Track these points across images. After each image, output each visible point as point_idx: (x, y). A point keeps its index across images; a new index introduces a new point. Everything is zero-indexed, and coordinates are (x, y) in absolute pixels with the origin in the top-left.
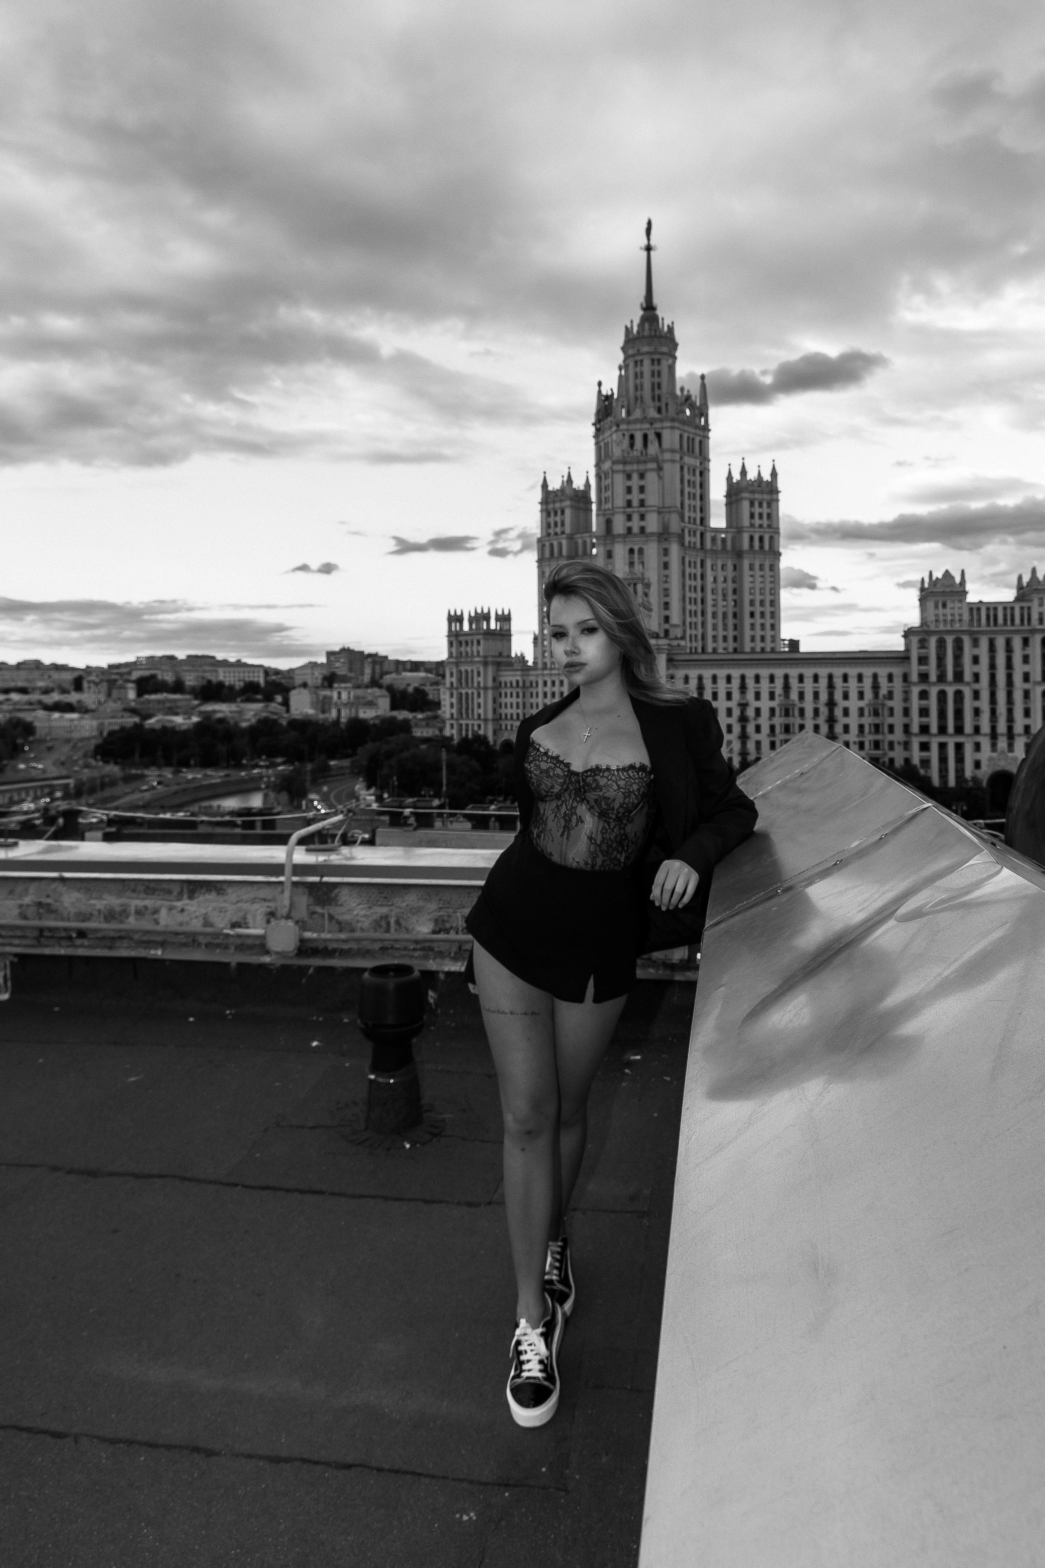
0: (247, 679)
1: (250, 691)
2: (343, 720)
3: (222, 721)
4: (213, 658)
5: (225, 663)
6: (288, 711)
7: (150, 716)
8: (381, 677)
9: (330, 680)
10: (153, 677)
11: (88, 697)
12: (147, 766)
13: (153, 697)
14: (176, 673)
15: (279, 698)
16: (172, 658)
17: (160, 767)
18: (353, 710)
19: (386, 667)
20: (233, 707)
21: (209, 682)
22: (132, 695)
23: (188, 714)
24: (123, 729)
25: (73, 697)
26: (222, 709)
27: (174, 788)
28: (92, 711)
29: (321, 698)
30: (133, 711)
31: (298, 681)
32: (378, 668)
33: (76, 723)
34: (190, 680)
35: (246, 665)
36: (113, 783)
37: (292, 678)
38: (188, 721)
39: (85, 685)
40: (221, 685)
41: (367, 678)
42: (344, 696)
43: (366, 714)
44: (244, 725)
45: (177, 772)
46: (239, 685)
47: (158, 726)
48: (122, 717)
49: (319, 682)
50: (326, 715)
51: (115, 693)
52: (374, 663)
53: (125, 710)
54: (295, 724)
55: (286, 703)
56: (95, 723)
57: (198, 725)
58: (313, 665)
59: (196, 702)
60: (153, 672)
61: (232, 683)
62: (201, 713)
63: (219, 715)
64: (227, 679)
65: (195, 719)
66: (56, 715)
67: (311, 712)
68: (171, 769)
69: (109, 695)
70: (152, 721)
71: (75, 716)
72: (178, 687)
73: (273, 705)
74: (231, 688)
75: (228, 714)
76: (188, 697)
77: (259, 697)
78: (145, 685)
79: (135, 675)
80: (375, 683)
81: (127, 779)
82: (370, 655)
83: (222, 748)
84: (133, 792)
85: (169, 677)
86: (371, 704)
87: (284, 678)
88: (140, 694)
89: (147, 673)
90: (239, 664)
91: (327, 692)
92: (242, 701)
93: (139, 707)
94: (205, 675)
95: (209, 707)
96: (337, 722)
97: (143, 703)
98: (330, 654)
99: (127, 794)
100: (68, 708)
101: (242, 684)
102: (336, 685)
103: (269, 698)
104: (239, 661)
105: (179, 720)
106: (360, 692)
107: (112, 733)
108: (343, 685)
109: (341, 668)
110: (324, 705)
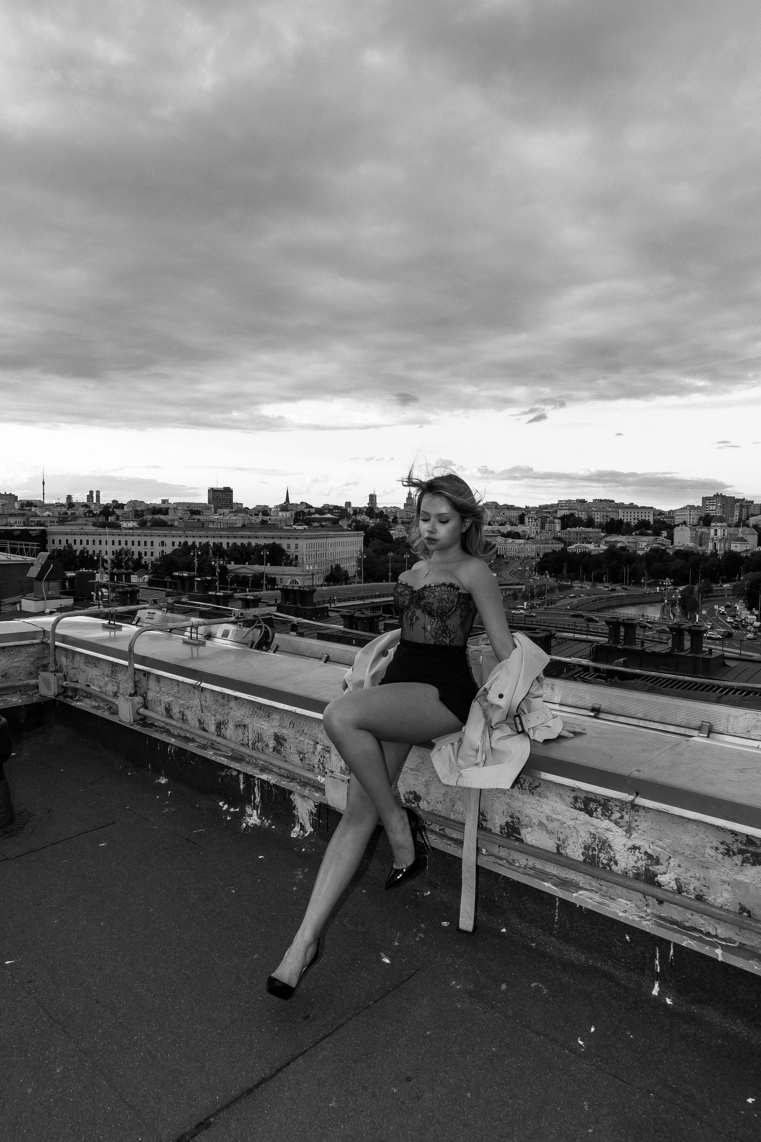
0: (640, 518)
1: (643, 527)
2: (721, 553)
3: (623, 549)
4: (613, 501)
5: (621, 506)
6: (672, 544)
7: (571, 544)
8: (748, 519)
9: (706, 521)
10: (572, 515)
11: (529, 528)
12: (573, 580)
13: (573, 529)
14: (588, 512)
15: (665, 533)
16: (583, 501)
17: (582, 581)
18: (727, 545)
19: (751, 511)
20: (631, 539)
21: (613, 519)
22: (558, 528)
23: (598, 542)
24: (554, 552)
25: (520, 529)
26: (621, 540)
27: (593, 597)
28: (533, 538)
29: (699, 534)
30: (560, 540)
31: (678, 520)
32: (744, 510)
33: (522, 546)
34: (598, 518)
35: (636, 507)
36: (552, 590)
37: (673, 518)
38: (598, 548)
39: (526, 520)
40: (621, 522)
41: (736, 519)
42: (720, 532)
43: (737, 547)
44: (641, 553)
45: (594, 586)
46: (635, 522)
47: (578, 551)
48: (552, 543)
49: (696, 521)
50: (704, 548)
51: (547, 526)
52: (742, 506)
53: (554, 538)
54: (681, 554)
55: (671, 537)
56: (534, 547)
57: (606, 551)
58: (692, 507)
59: (603, 534)
60: (571, 512)
61: (629, 520)
62: (606, 542)
63: (619, 545)
64: (625, 518)
65: (604, 547)
66: (510, 540)
67: (691, 544)
68: (590, 583)
69: (543, 527)
70: (573, 547)
71: (522, 541)
72: (590, 523)
73: (662, 538)
74: (628, 524)
75: (627, 544)
76: (597, 530)
77: (650, 532)
78: (568, 521)
79: (560, 514)
80: (742, 523)
81: (562, 588)
82: (738, 500)
83: (626, 570)
84: (565, 598)
85: (584, 516)
86: (742, 540)
87: (667, 518)
88: (564, 527)
89: (567, 512)
90: (632, 506)
91: (705, 530)
92: (636, 534)
93: (563, 536)
94: (608, 514)
95: (613, 538)
96: (714, 554)
97: (566, 534)
98: (705, 499)
99: (561, 598)
100: (516, 536)
101: (636, 521)
102: (713, 524)
103: (657, 533)
104: (631, 504)
105: (591, 546)
106: (732, 530)
107: (546, 555)
108: (719, 524)
109: (714, 510)
110: (701, 540)
